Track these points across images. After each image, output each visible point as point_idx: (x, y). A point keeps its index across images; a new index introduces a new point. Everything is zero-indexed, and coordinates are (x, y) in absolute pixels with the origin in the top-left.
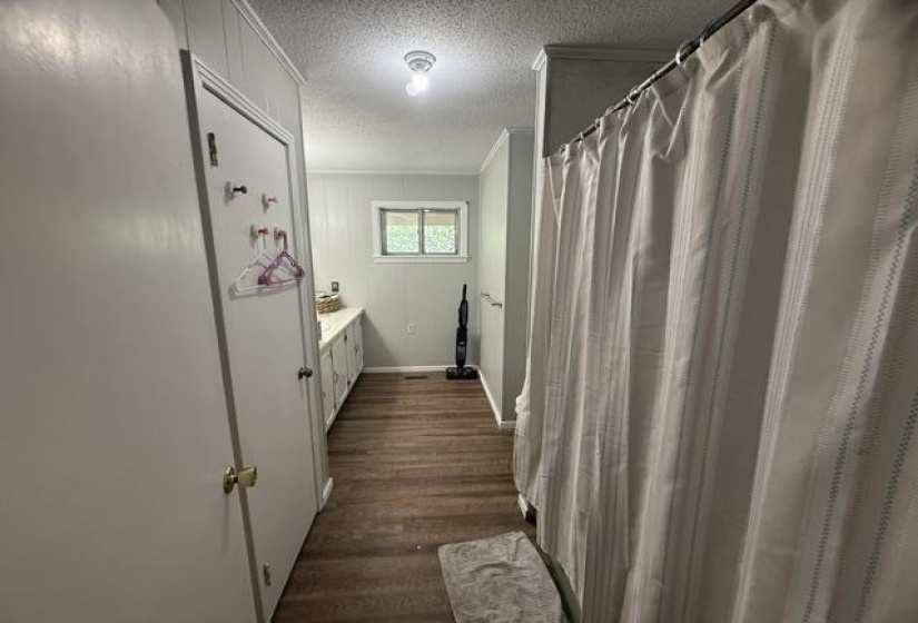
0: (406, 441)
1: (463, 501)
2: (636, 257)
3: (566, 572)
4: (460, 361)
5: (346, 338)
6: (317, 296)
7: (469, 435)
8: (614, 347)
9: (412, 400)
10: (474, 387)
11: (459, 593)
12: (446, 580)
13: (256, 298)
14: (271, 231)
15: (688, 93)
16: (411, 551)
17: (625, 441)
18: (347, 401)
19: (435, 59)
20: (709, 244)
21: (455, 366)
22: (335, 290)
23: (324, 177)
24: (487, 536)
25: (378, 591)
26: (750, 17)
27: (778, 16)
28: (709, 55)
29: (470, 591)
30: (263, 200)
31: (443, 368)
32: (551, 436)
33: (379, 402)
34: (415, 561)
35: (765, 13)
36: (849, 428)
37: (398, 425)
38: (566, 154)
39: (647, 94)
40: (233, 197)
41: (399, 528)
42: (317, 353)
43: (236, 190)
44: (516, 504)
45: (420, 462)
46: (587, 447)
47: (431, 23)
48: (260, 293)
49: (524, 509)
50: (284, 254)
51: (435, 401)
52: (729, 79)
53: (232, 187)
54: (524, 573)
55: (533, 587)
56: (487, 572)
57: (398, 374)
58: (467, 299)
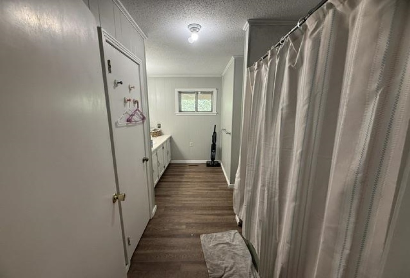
0: (189, 192)
1: (212, 217)
2: (282, 109)
3: (254, 246)
4: (213, 158)
5: (163, 148)
6: (151, 130)
7: (215, 190)
8: (273, 148)
9: (191, 175)
10: (219, 170)
11: (208, 253)
12: (203, 248)
13: (126, 127)
14: (132, 100)
15: (303, 39)
16: (189, 236)
17: (277, 187)
18: (164, 175)
19: (201, 27)
20: (309, 102)
21: (210, 160)
22: (159, 127)
23: (155, 78)
24: (221, 231)
25: (174, 251)
26: (325, 7)
27: (336, 7)
28: (310, 23)
29: (213, 252)
30: (129, 88)
31: (205, 161)
32: (248, 188)
33: (178, 175)
34: (190, 240)
35: (331, 6)
36: (358, 173)
37: (186, 185)
38: (256, 67)
39: (287, 40)
40: (117, 86)
41: (184, 227)
42: (151, 153)
43: (118, 83)
44: (235, 219)
45: (194, 200)
46: (263, 191)
47: (198, 12)
48: (127, 126)
49: (238, 221)
50: (137, 110)
51: (201, 175)
52: (317, 34)
53: (117, 82)
54: (236, 247)
55: (240, 253)
56: (221, 246)
57: (186, 164)
58: (216, 131)
